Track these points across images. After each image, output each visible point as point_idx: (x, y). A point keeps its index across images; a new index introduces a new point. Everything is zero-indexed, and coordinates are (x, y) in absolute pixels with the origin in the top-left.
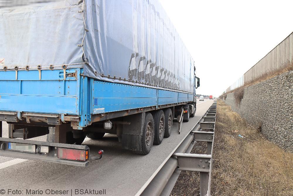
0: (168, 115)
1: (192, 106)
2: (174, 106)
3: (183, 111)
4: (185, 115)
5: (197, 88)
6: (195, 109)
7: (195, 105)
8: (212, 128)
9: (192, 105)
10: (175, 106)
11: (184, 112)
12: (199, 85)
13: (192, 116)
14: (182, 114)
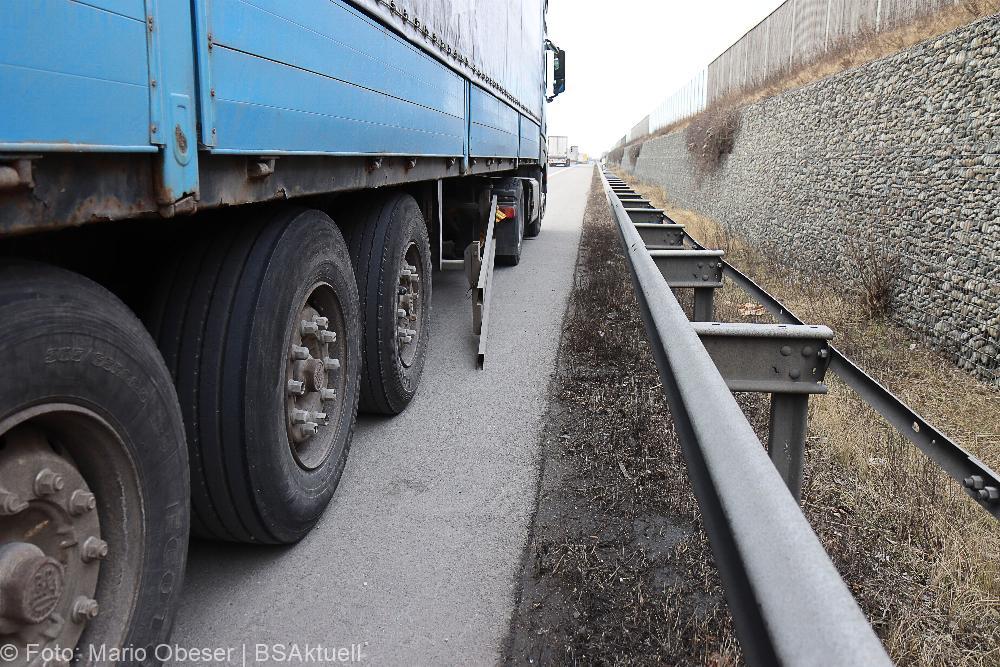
0: (396, 247)
1: (531, 186)
2: (439, 173)
3: (496, 214)
4: (505, 229)
5: (550, 100)
6: (543, 198)
7: (545, 182)
8: (794, 378)
9: (534, 182)
10: (445, 181)
11: (503, 216)
12: (559, 87)
13: (532, 230)
14: (491, 226)
